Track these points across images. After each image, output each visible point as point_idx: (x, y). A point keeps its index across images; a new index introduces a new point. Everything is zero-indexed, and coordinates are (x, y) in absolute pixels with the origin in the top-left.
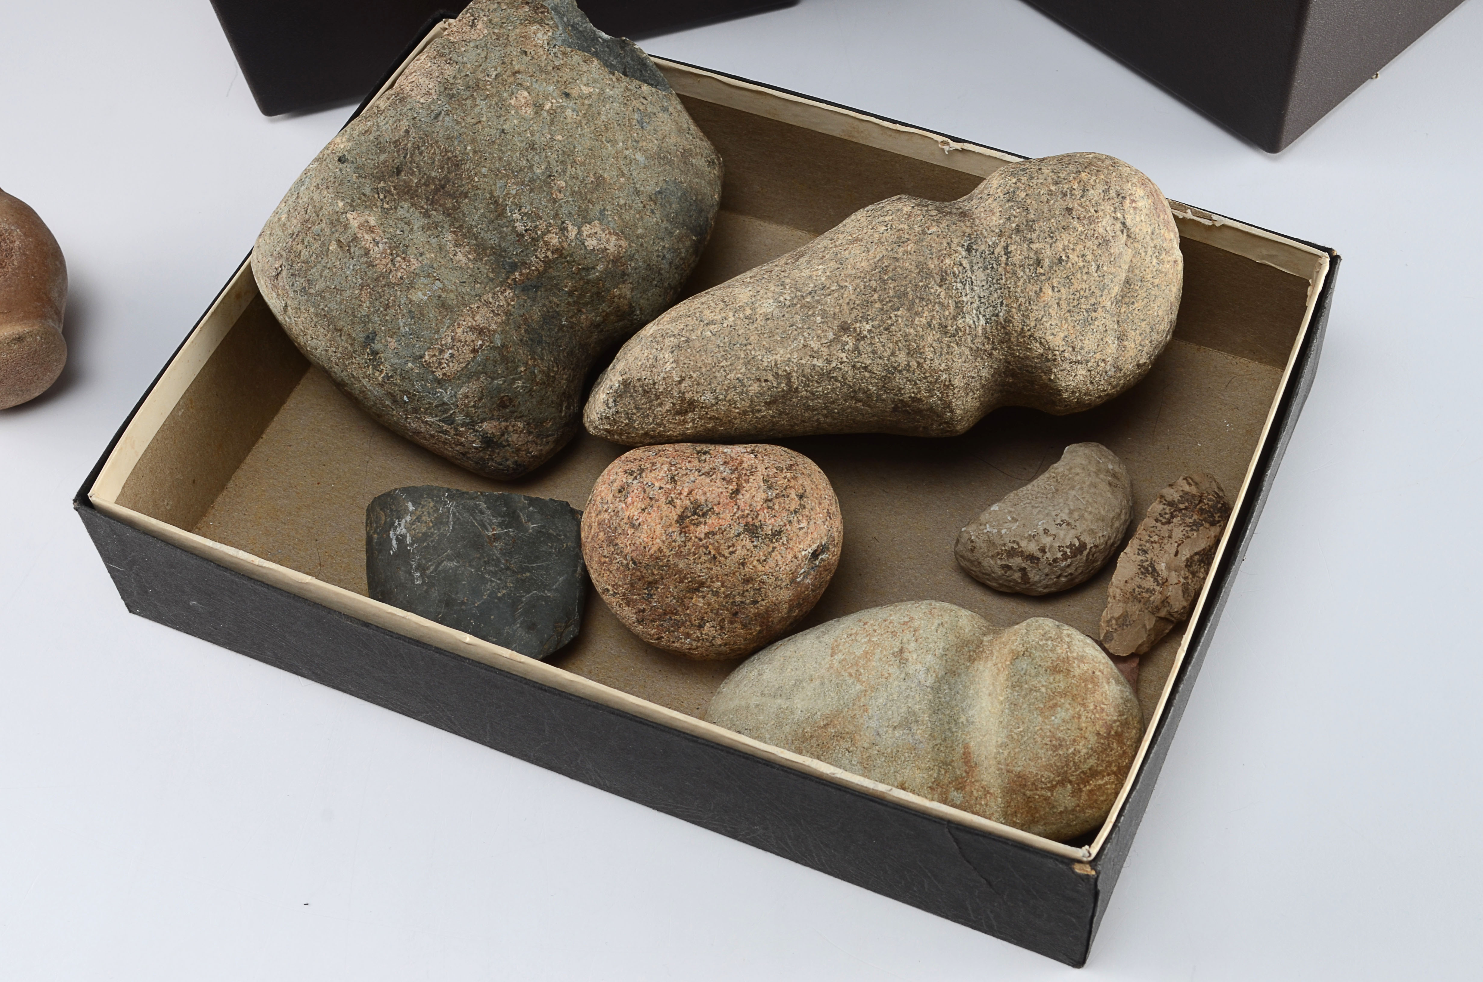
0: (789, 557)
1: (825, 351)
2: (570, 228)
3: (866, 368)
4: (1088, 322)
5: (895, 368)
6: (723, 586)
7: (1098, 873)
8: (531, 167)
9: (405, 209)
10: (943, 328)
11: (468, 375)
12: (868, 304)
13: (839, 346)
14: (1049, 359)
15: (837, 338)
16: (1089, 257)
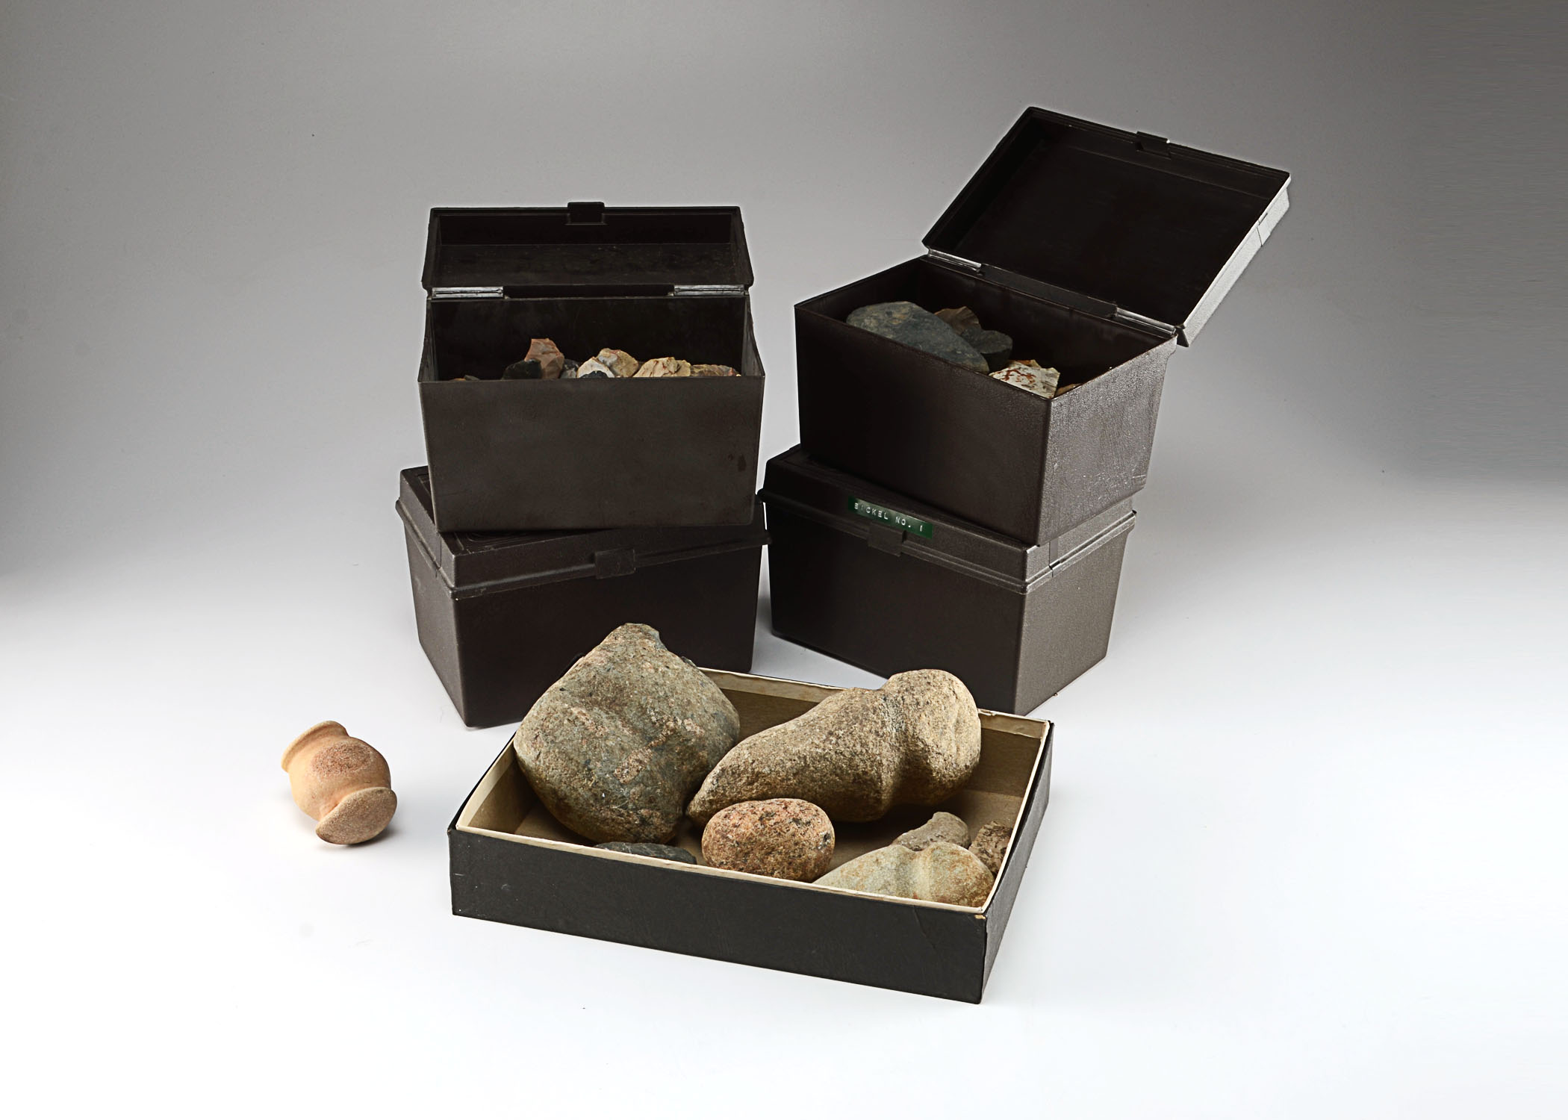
0: (815, 834)
1: (822, 745)
2: (678, 720)
3: (841, 753)
4: (943, 734)
5: (855, 753)
6: (784, 848)
7: (987, 918)
8: (657, 692)
9: (596, 709)
10: (877, 733)
11: (634, 783)
12: (841, 722)
13: (828, 742)
14: (926, 750)
15: (827, 739)
16: (941, 702)
